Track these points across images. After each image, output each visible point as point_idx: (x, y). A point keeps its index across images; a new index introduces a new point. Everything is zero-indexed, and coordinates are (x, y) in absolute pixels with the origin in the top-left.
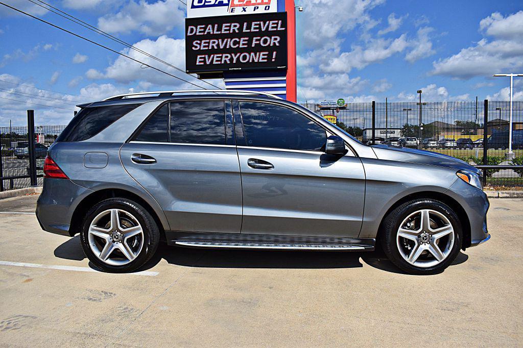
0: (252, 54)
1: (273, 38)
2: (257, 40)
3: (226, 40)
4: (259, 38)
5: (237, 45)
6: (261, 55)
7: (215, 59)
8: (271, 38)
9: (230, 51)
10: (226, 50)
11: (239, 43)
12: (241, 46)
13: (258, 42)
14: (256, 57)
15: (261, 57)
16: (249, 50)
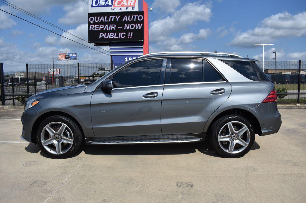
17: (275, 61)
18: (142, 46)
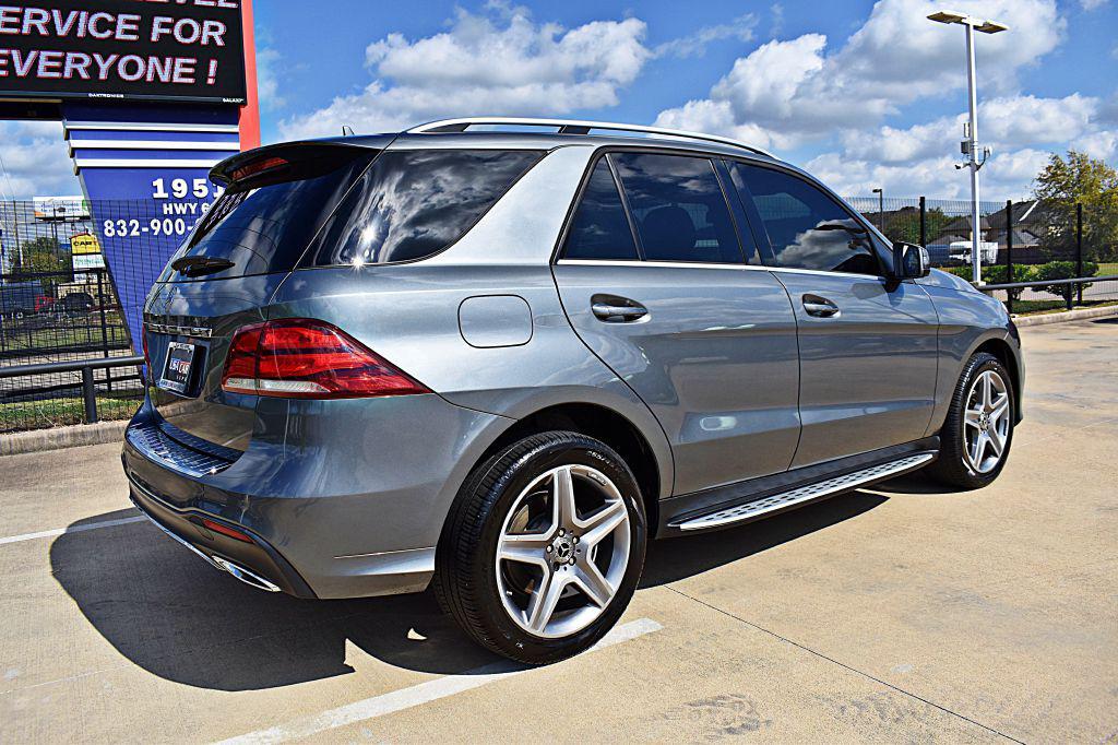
0: (153, 60)
1: (207, 24)
2: (164, 25)
3: (73, 14)
4: (169, 20)
5: (108, 33)
6: (177, 65)
7: (43, 63)
8: (202, 26)
9: (88, 45)
10: (72, 42)
11: (113, 26)
12: (119, 36)
13: (167, 31)
14: (163, 69)
15: (178, 69)
16: (144, 47)
17: (881, 199)
18: (237, 124)
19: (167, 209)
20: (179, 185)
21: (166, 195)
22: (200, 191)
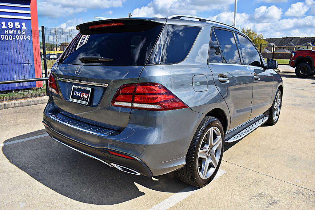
18: (30, 5)
19: (7, 32)
20: (10, 24)
21: (6, 27)
22: (17, 26)
